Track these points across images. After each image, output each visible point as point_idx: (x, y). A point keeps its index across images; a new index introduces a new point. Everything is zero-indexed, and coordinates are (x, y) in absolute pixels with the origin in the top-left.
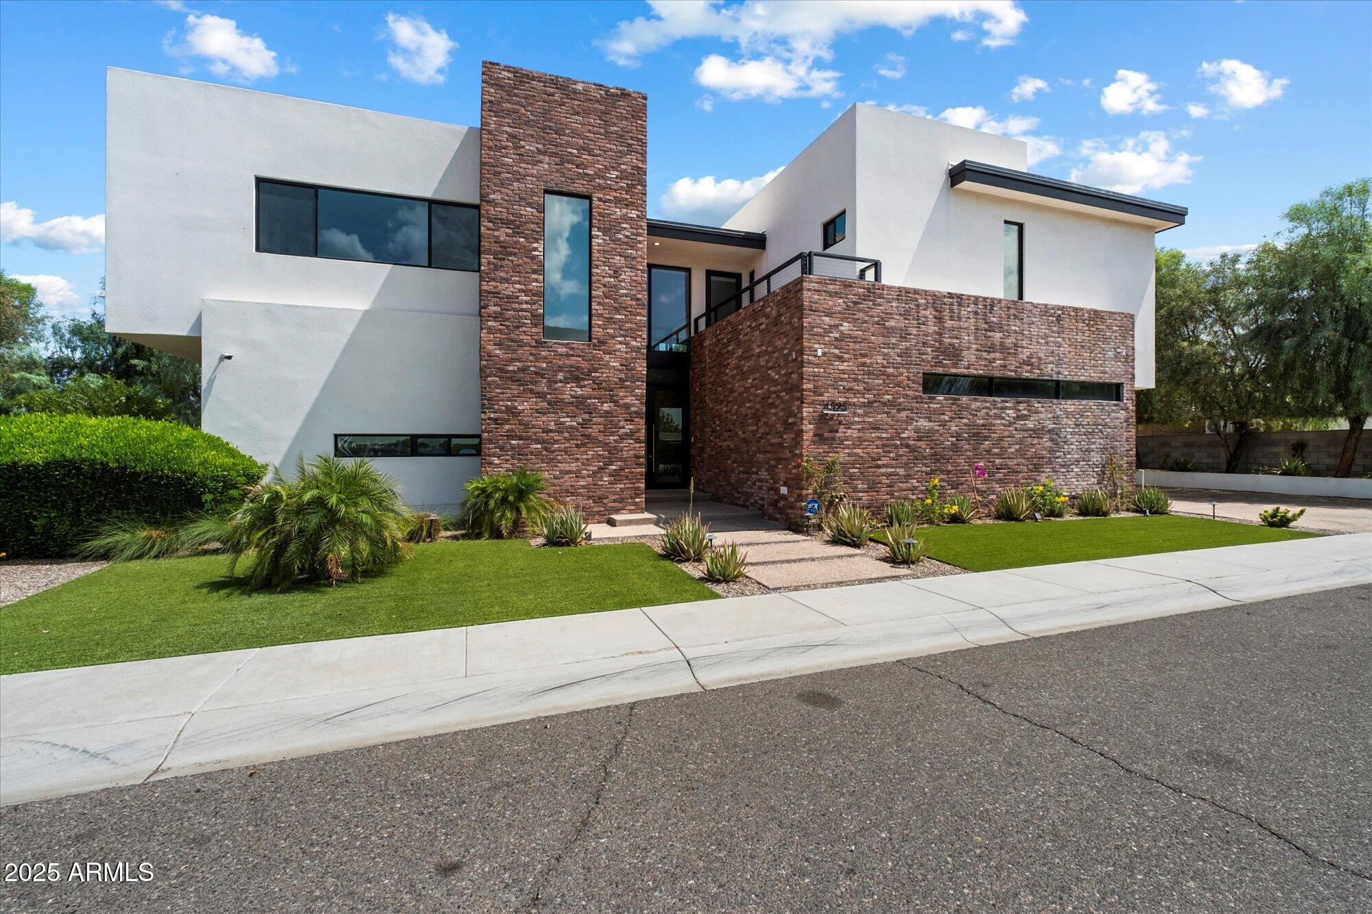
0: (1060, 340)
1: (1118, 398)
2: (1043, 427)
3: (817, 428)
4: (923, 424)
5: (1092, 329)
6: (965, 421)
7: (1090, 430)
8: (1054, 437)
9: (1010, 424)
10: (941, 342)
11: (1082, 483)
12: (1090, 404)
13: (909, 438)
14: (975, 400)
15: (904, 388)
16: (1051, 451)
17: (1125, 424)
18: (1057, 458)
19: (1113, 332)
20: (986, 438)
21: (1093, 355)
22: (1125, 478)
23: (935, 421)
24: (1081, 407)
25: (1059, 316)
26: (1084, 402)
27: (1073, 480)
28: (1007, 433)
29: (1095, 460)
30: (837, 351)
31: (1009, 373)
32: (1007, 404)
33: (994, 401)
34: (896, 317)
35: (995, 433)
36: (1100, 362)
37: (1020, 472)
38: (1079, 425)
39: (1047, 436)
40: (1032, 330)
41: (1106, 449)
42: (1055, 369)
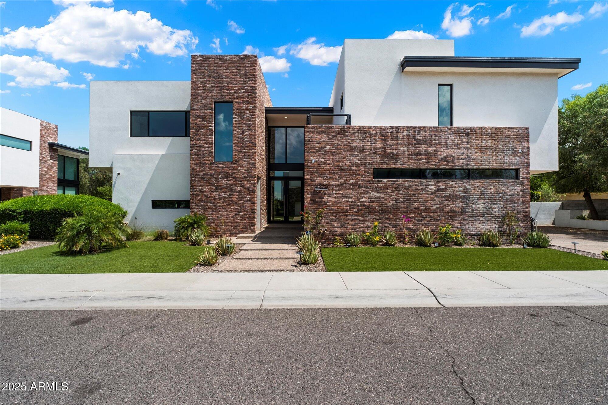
0: (469, 146)
1: (517, 177)
2: (456, 195)
3: (312, 197)
4: (374, 194)
5: (494, 138)
6: (401, 192)
7: (492, 197)
8: (464, 200)
9: (432, 193)
10: (385, 152)
11: (486, 227)
12: (492, 181)
13: (365, 201)
14: (408, 181)
15: (362, 176)
16: (462, 208)
17: (521, 193)
18: (467, 212)
19: (511, 139)
20: (415, 201)
21: (494, 153)
22: (522, 225)
23: (382, 193)
24: (485, 183)
25: (468, 133)
26: (488, 181)
27: (479, 225)
28: (430, 199)
29: (496, 214)
30: (323, 160)
31: (431, 166)
32: (430, 183)
33: (421, 181)
34: (357, 141)
35: (422, 199)
36: (500, 157)
37: (439, 220)
38: (484, 194)
39: (459, 200)
40: (448, 142)
41: (506, 207)
42: (465, 162)
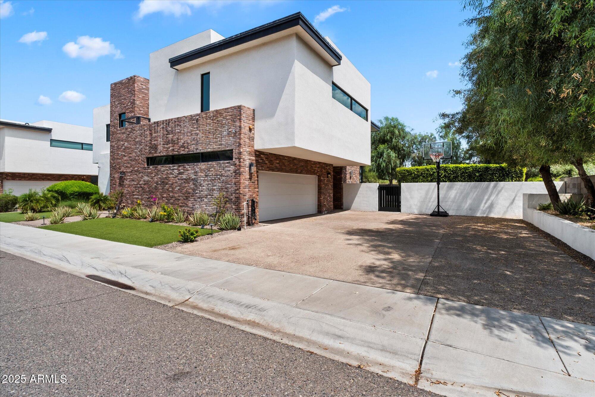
0: (198, 131)
1: (231, 158)
2: (190, 177)
3: (119, 181)
4: (146, 178)
5: (215, 121)
6: (159, 176)
7: (213, 178)
8: (194, 182)
9: (176, 176)
10: (151, 143)
11: (208, 208)
12: (213, 164)
13: (142, 184)
14: (163, 166)
15: (140, 164)
16: (194, 190)
17: (234, 174)
18: (196, 193)
19: (227, 120)
20: (167, 184)
21: (215, 136)
22: (234, 207)
23: (149, 177)
24: (208, 166)
25: (198, 119)
26: (210, 163)
27: (204, 205)
28: (174, 181)
29: (215, 195)
30: (124, 153)
31: (175, 153)
32: (175, 168)
33: (170, 167)
34: (138, 137)
35: (170, 181)
36: (219, 139)
37: (179, 200)
38: (207, 176)
39: (191, 182)
40: (185, 130)
41: (222, 189)
42: (195, 147)
